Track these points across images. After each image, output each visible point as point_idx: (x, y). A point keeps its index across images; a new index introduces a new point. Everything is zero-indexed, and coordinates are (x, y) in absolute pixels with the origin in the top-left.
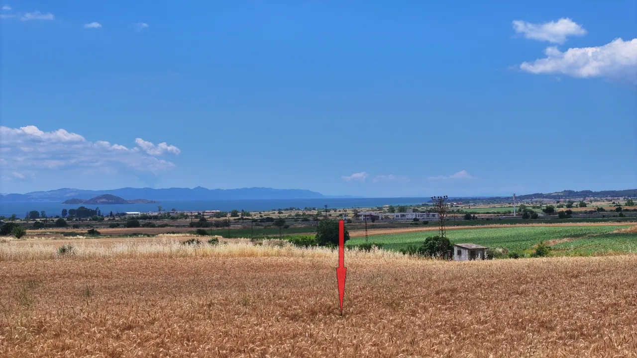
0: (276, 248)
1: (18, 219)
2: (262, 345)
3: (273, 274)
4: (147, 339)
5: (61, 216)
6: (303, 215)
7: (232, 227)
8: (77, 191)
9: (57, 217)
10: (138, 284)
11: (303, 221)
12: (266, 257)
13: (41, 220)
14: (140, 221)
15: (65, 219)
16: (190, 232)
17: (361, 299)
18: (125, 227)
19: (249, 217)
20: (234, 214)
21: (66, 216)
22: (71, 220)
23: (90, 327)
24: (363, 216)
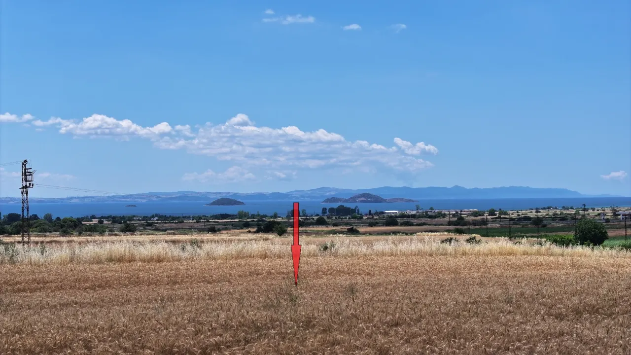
0: (536, 247)
1: (280, 217)
2: (528, 343)
3: (534, 273)
4: (414, 336)
5: (321, 215)
6: (561, 214)
7: (489, 226)
8: (337, 190)
9: (317, 215)
10: (400, 281)
11: (560, 220)
12: (526, 256)
13: (301, 219)
14: (399, 220)
15: (325, 218)
16: (448, 231)
17: (626, 299)
18: (383, 226)
19: (507, 216)
20: (492, 213)
21: (326, 215)
22: (331, 218)
23: (358, 323)
24: (621, 215)
